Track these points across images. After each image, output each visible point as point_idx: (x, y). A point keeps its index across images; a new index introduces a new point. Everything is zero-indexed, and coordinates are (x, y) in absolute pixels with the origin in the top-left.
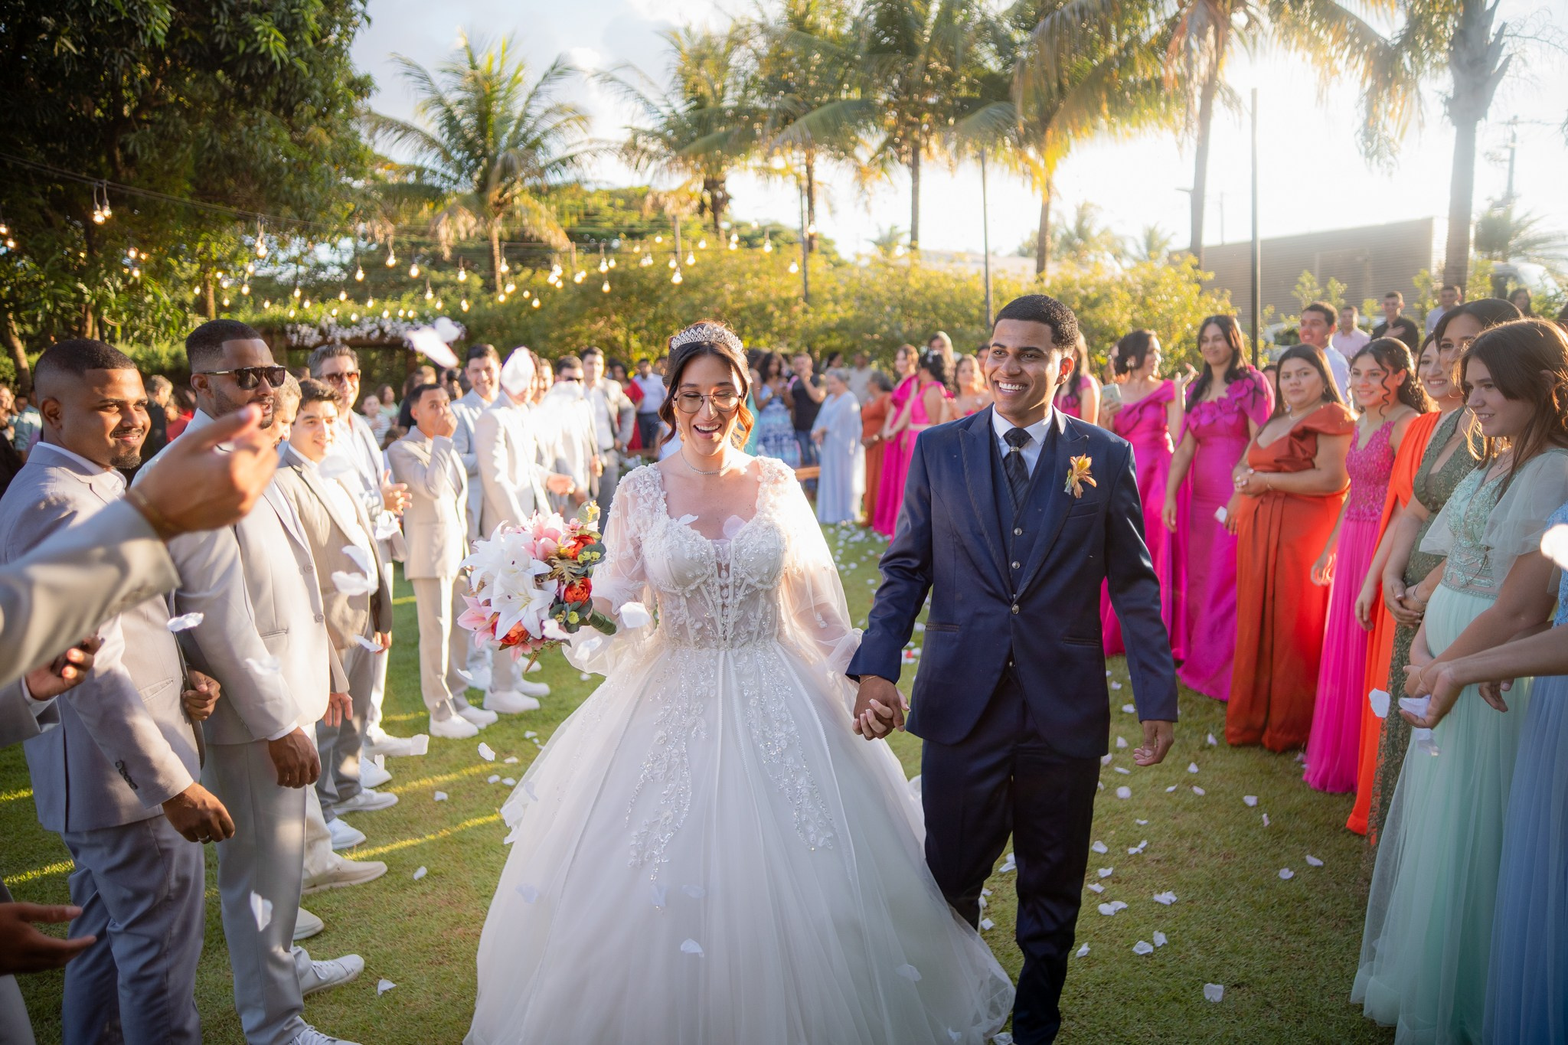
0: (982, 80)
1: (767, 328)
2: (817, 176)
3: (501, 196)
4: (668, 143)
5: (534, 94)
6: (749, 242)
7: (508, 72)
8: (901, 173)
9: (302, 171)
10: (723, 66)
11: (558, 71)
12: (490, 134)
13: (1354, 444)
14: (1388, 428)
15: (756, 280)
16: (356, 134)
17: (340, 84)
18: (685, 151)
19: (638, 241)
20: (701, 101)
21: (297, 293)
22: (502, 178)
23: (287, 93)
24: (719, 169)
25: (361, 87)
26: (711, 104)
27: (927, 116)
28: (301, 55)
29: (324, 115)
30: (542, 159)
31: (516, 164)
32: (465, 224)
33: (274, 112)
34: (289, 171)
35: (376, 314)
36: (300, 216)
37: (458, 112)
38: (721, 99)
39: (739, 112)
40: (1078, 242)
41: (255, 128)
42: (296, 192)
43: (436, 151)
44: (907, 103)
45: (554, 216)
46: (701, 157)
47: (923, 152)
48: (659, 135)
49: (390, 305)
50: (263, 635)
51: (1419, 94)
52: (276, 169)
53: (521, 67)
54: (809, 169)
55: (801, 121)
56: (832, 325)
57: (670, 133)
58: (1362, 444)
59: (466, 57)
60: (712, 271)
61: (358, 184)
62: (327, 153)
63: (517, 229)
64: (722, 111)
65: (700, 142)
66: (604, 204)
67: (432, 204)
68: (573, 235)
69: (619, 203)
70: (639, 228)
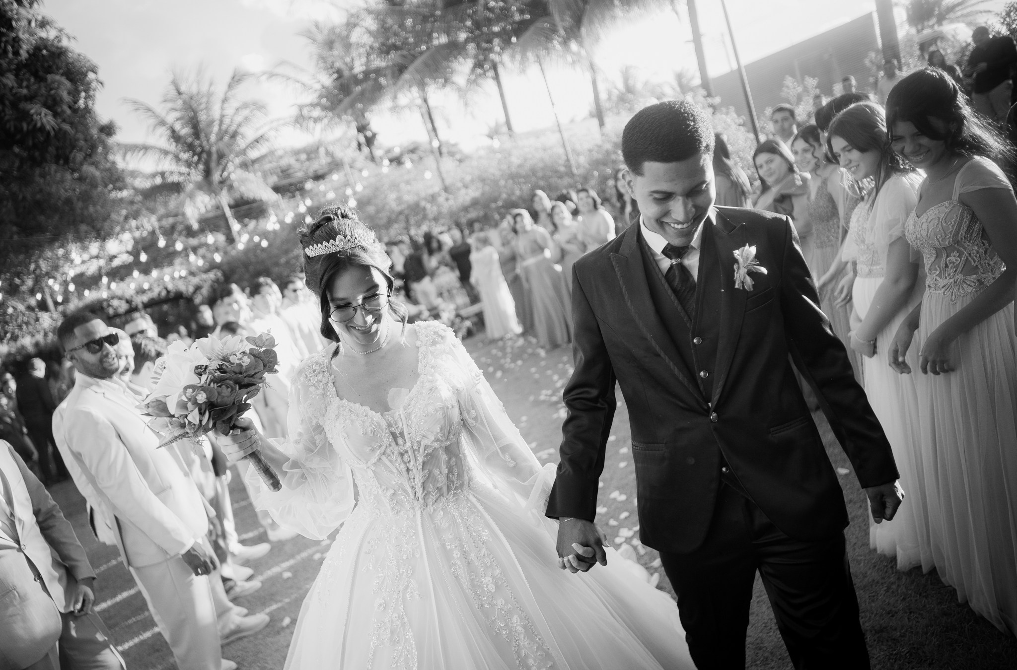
1: (425, 217)
3: (221, 176)
5: (225, 100)
6: (397, 161)
7: (204, 89)
9: (86, 198)
11: (236, 79)
12: (202, 135)
15: (409, 187)
16: (114, 163)
17: (94, 131)
19: (321, 181)
20: (339, 72)
21: (105, 280)
22: (219, 163)
24: (364, 117)
25: (108, 129)
27: (496, 41)
28: (64, 121)
29: (90, 156)
30: (241, 143)
31: (226, 151)
32: (202, 202)
33: (57, 163)
34: (78, 200)
35: (160, 279)
36: (93, 227)
37: (178, 126)
38: (351, 68)
41: (48, 177)
43: (170, 157)
44: (480, 35)
45: (262, 180)
46: (350, 111)
47: (500, 67)
48: (318, 104)
49: (167, 270)
52: (68, 201)
53: (211, 84)
55: (411, 68)
56: (467, 204)
57: (324, 101)
59: (172, 87)
60: (377, 189)
61: (125, 194)
62: (99, 180)
63: (237, 195)
64: (355, 77)
66: (292, 161)
67: (176, 194)
68: (277, 189)
69: (303, 157)
70: (320, 172)
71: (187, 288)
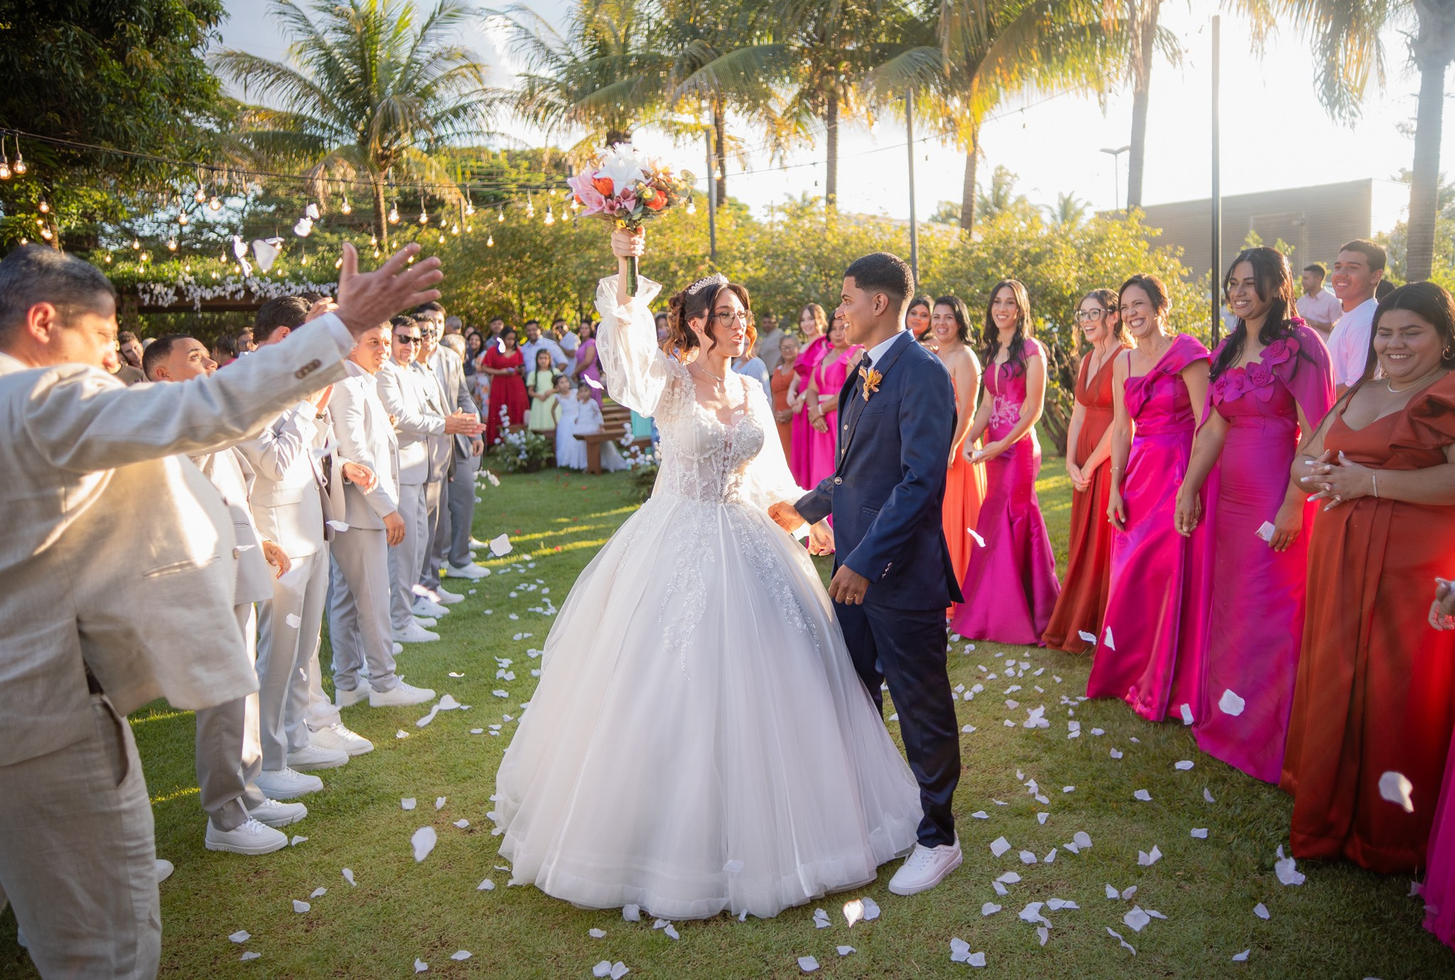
0: (903, 24)
2: (728, 130)
4: (568, 93)
5: (421, 39)
8: (818, 125)
12: (373, 81)
18: (586, 100)
20: (603, 47)
22: (386, 130)
24: (623, 122)
26: (614, 53)
27: (844, 65)
32: (343, 178)
37: (338, 56)
39: (643, 60)
40: (994, 208)
43: (315, 97)
44: (823, 48)
45: (447, 171)
46: (602, 109)
47: (841, 105)
51: (1378, 41)
53: (407, 9)
54: (718, 121)
55: (709, 67)
64: (624, 60)
65: (601, 92)
67: (309, 155)
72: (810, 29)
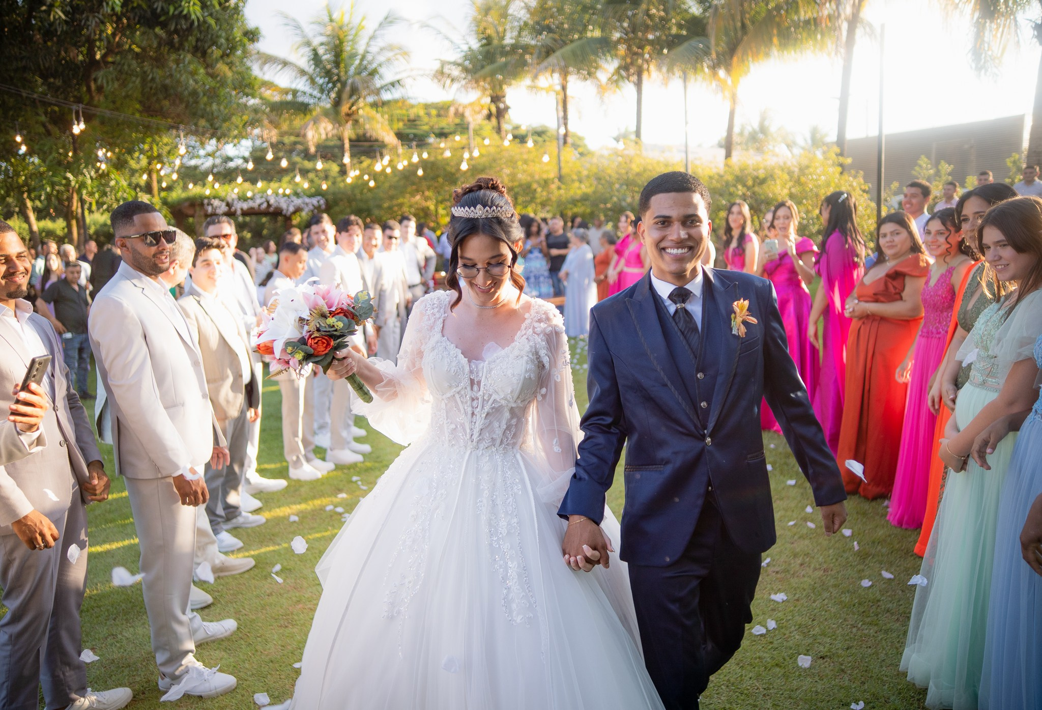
0: (688, 21)
1: (533, 200)
2: (569, 92)
3: (350, 109)
4: (466, 70)
5: (372, 38)
6: (520, 139)
7: (356, 21)
9: (213, 95)
10: (504, 15)
11: (389, 20)
12: (342, 65)
13: (927, 283)
14: (950, 272)
15: (525, 167)
16: (249, 69)
17: (238, 34)
18: (477, 76)
19: (443, 139)
20: (489, 39)
21: (211, 178)
22: (351, 96)
23: (202, 41)
24: (501, 88)
25: (252, 35)
26: (495, 42)
27: (648, 48)
28: (211, 15)
29: (228, 55)
30: (378, 83)
31: (360, 86)
32: (325, 129)
33: (194, 54)
34: (204, 95)
35: (263, 192)
36: (212, 125)
37: (321, 51)
38: (503, 38)
39: (514, 47)
40: (761, 136)
41: (181, 65)
42: (208, 109)
43: (305, 78)
44: (633, 39)
45: (387, 123)
46: (488, 79)
47: (645, 76)
48: (459, 65)
49: (274, 185)
50: (166, 408)
52: (194, 93)
53: (364, 18)
54: (564, 88)
55: (558, 53)
56: (578, 197)
57: (467, 63)
58: (932, 282)
59: (325, 13)
60: (494, 160)
61: (252, 102)
62: (229, 81)
63: (361, 132)
64: (503, 47)
65: (488, 69)
66: (422, 113)
67: (302, 115)
68: (400, 136)
69: (434, 112)
70: (446, 131)
71: (288, 207)
72: (625, 25)
